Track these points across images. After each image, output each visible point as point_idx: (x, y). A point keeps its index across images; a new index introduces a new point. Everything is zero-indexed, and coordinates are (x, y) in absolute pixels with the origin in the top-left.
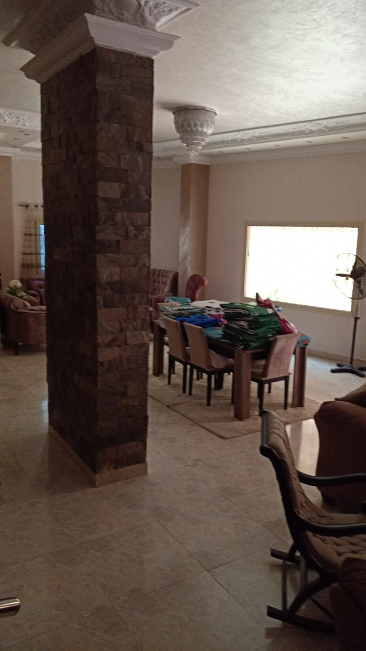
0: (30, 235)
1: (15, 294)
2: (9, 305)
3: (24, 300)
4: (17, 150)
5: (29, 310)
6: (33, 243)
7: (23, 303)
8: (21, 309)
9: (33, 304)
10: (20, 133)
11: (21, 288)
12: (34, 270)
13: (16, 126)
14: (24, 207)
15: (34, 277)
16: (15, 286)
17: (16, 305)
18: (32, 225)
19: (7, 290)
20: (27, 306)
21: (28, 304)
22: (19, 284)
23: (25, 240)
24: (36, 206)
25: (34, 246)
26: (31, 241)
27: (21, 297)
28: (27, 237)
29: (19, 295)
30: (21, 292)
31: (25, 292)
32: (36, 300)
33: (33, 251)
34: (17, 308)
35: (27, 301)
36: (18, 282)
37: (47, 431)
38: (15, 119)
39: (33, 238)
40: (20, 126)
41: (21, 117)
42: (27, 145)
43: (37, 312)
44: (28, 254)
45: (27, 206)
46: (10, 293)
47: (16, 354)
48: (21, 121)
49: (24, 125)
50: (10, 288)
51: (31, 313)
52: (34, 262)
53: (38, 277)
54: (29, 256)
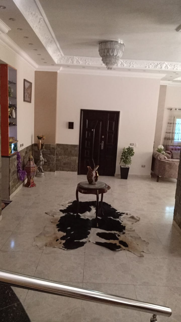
0: (171, 123)
1: (160, 152)
2: (157, 157)
3: (165, 155)
4: (170, 82)
5: (166, 160)
6: (172, 128)
7: (164, 157)
8: (163, 159)
9: (168, 158)
10: (174, 73)
11: (163, 149)
12: (170, 141)
13: (173, 70)
14: (170, 110)
15: (170, 144)
16: (161, 148)
17: (161, 157)
18: (173, 118)
19: (156, 150)
20: (166, 159)
21: (166, 157)
22: (163, 147)
23: (168, 126)
24: (176, 109)
25: (172, 129)
26: (170, 126)
27: (163, 154)
28: (169, 124)
29: (162, 153)
30: (164, 152)
31: (165, 151)
32: (170, 156)
33: (171, 131)
34: (161, 159)
35: (166, 156)
36: (163, 146)
37: (172, 223)
38: (173, 67)
39: (172, 125)
40: (175, 70)
41: (176, 66)
42: (176, 79)
43: (170, 162)
44: (168, 133)
45: (171, 109)
46: (158, 151)
47: (158, 181)
48: (176, 67)
49: (177, 69)
50: (158, 149)
51: (167, 162)
52: (171, 137)
53: (172, 144)
54: (169, 134)
